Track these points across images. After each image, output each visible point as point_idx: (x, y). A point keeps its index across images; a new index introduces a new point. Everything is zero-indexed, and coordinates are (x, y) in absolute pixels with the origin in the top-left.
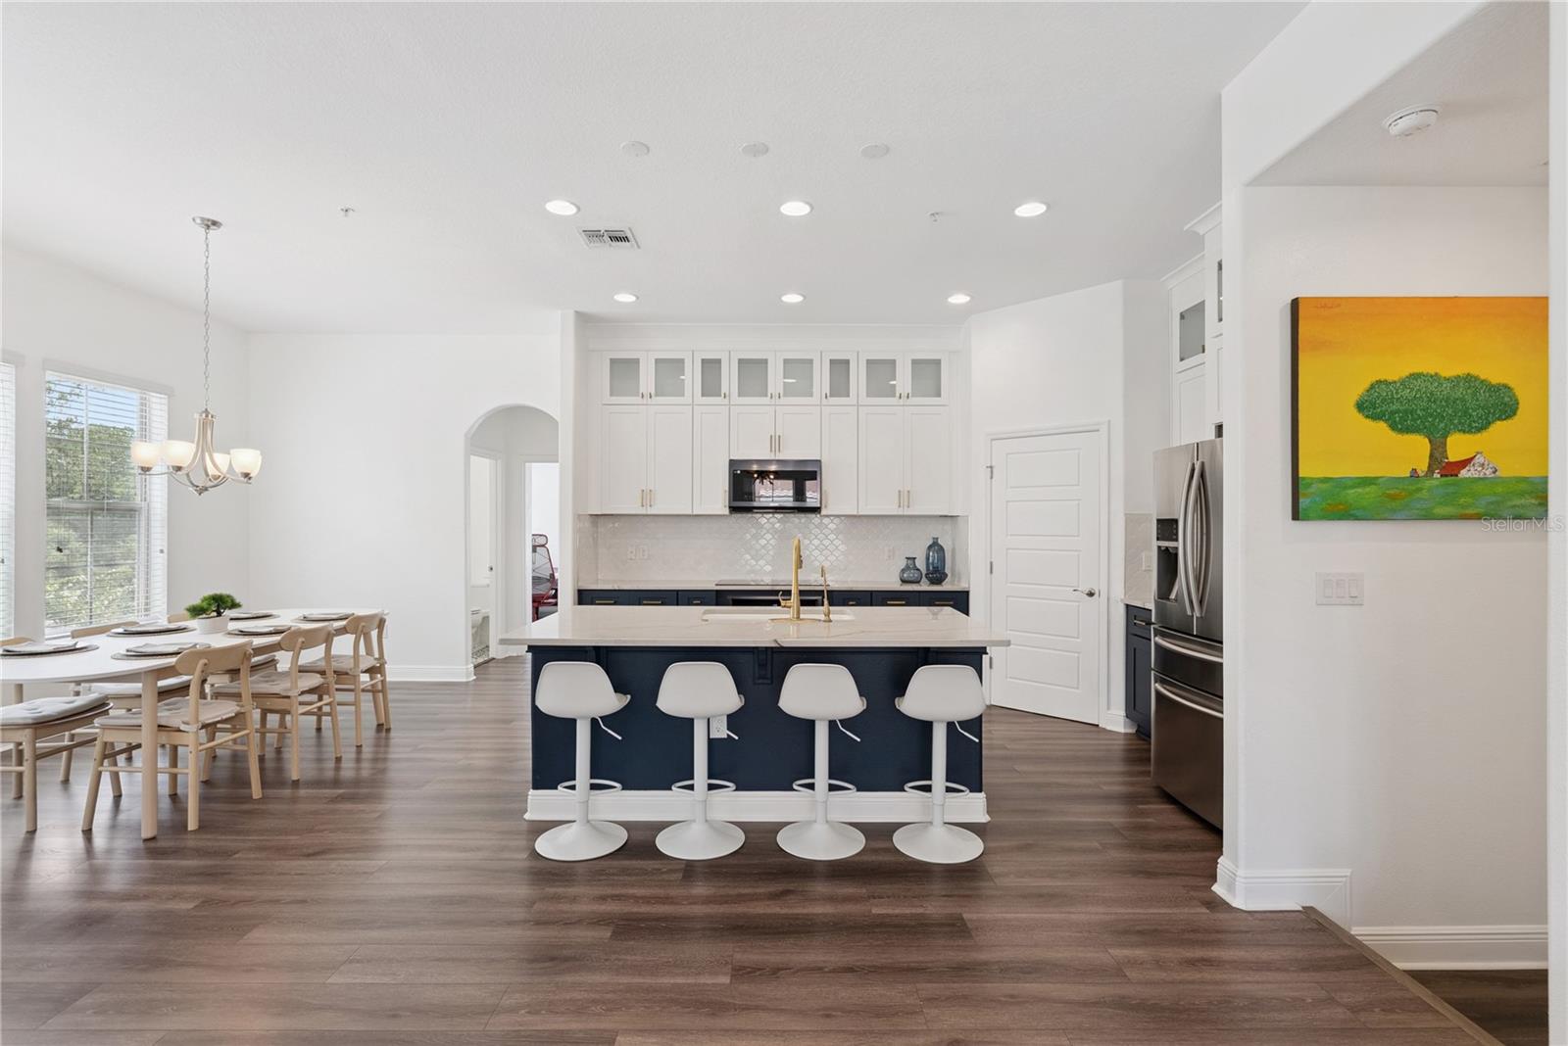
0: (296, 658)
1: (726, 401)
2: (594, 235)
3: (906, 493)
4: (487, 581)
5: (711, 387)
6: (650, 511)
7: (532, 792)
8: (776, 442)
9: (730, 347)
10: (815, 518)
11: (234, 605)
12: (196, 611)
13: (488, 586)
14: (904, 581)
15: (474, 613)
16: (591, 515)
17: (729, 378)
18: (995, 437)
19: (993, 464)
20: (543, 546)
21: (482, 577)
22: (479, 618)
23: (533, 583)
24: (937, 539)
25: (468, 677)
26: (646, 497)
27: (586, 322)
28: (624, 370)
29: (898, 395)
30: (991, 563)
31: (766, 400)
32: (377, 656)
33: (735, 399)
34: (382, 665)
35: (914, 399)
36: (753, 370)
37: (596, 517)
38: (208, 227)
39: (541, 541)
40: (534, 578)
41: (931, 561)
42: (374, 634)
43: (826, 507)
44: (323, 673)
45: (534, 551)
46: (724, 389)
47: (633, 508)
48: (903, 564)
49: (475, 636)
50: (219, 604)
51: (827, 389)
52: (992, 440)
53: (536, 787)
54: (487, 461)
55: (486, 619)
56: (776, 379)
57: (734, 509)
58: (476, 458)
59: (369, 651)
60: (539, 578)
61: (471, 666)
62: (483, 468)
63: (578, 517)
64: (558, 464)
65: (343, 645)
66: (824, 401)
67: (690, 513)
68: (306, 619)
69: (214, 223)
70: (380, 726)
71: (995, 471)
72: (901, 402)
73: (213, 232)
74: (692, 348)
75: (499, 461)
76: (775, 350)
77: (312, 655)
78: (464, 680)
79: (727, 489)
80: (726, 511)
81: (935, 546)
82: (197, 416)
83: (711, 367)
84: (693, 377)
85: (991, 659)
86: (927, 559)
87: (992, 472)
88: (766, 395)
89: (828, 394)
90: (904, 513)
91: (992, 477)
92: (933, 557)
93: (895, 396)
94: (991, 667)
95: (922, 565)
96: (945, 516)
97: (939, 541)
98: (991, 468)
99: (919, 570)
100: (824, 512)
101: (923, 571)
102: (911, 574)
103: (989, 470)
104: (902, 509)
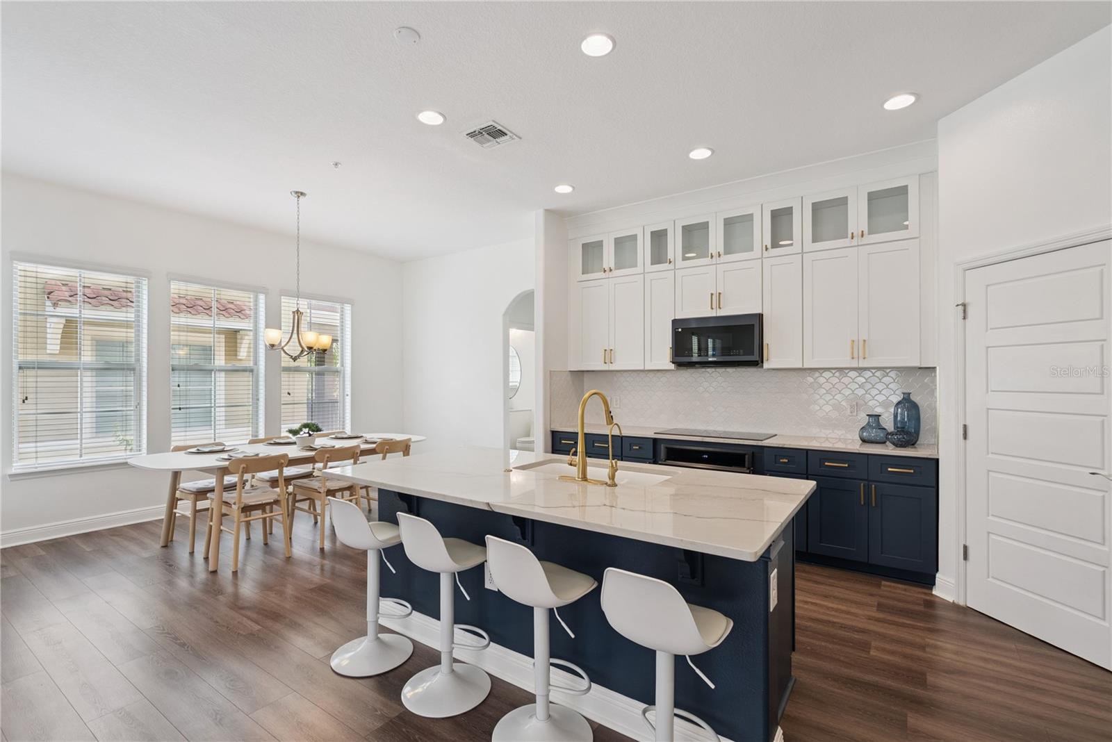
1: (671, 267)
2: (477, 135)
3: (861, 344)
5: (659, 255)
6: (612, 368)
9: (673, 218)
10: (759, 372)
14: (864, 441)
16: (570, 371)
17: (674, 244)
18: (967, 266)
19: (967, 301)
24: (909, 394)
26: (609, 355)
28: (591, 251)
29: (850, 234)
30: (965, 426)
31: (708, 260)
33: (680, 263)
35: (871, 236)
36: (694, 235)
38: (299, 197)
41: (899, 418)
43: (767, 359)
46: (670, 256)
47: (599, 365)
48: (863, 420)
51: (768, 241)
52: (966, 270)
56: (716, 239)
57: (678, 365)
63: (550, 376)
64: (533, 331)
66: (765, 254)
67: (642, 368)
69: (302, 194)
71: (968, 309)
72: (855, 242)
73: (301, 197)
74: (640, 225)
80: (671, 366)
81: (908, 404)
83: (658, 238)
84: (644, 248)
85: (965, 548)
86: (895, 416)
87: (965, 311)
88: (706, 256)
89: (769, 246)
90: (861, 366)
91: (964, 318)
92: (902, 414)
93: (847, 237)
94: (966, 557)
95: (888, 424)
96: (920, 368)
97: (913, 398)
98: (964, 305)
99: (885, 429)
100: (766, 365)
101: (889, 431)
102: (873, 434)
103: (961, 308)
104: (856, 360)
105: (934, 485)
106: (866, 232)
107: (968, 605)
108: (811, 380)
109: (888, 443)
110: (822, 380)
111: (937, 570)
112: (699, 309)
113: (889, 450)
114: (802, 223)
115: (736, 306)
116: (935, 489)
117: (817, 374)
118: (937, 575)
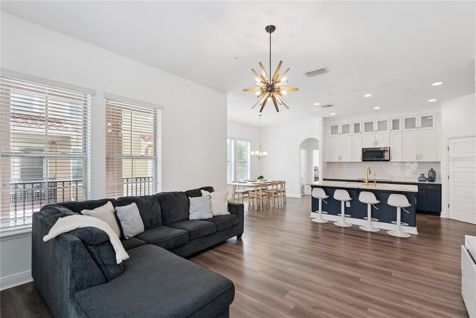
0: (273, 187)
1: (361, 134)
2: (324, 106)
3: (419, 156)
4: (304, 177)
5: (357, 131)
6: (341, 161)
7: (311, 212)
8: (376, 143)
9: (362, 120)
10: (389, 163)
11: (263, 178)
12: (259, 178)
13: (304, 178)
14: (420, 181)
15: (301, 184)
17: (362, 128)
18: (449, 138)
19: (449, 146)
20: (317, 169)
21: (303, 176)
22: (302, 185)
23: (315, 178)
24: (432, 169)
25: (300, 197)
26: (340, 157)
27: (325, 119)
28: (334, 129)
29: (416, 127)
30: (449, 176)
31: (373, 132)
32: (284, 189)
33: (364, 133)
34: (285, 191)
35: (422, 128)
36: (369, 125)
37: (328, 163)
39: (317, 168)
40: (315, 177)
42: (283, 185)
43: (391, 159)
44: (276, 191)
45: (315, 170)
46: (361, 130)
47: (337, 160)
48: (419, 176)
49: (301, 189)
50: (261, 177)
51: (391, 128)
52: (449, 139)
53: (312, 211)
54: (304, 150)
55: (304, 186)
56: (375, 127)
57: (363, 160)
58: (302, 150)
59: (283, 188)
60: (316, 177)
61: (301, 195)
62: (303, 152)
63: (323, 163)
64: (318, 150)
65: (279, 186)
66: (391, 131)
67: (351, 161)
68: (273, 181)
69: (261, 115)
70: (284, 203)
71: (450, 148)
72: (417, 129)
73: (261, 116)
74: (351, 121)
75: (307, 150)
76: (375, 120)
77: (275, 187)
78: (299, 197)
79: (361, 155)
80: (361, 161)
81: (432, 171)
82: (259, 147)
83: (357, 126)
84: (352, 128)
85: (449, 205)
86: (429, 174)
87: (449, 149)
88: (373, 131)
89: (392, 129)
90: (419, 161)
91: (448, 150)
92: (431, 174)
93: (415, 128)
94: (449, 207)
95: (427, 176)
96: (435, 162)
97: (433, 169)
98: (448, 147)
99: (425, 178)
100: (391, 161)
101: (427, 178)
102: (422, 179)
103: (448, 148)
104: (418, 160)
105: (440, 190)
106: (421, 127)
107: (449, 218)
108: (403, 165)
109: (427, 181)
110: (406, 165)
111: (441, 211)
112: (370, 145)
113: (427, 182)
114: (402, 124)
115: (381, 145)
116: (440, 192)
117: (405, 163)
118: (441, 212)
